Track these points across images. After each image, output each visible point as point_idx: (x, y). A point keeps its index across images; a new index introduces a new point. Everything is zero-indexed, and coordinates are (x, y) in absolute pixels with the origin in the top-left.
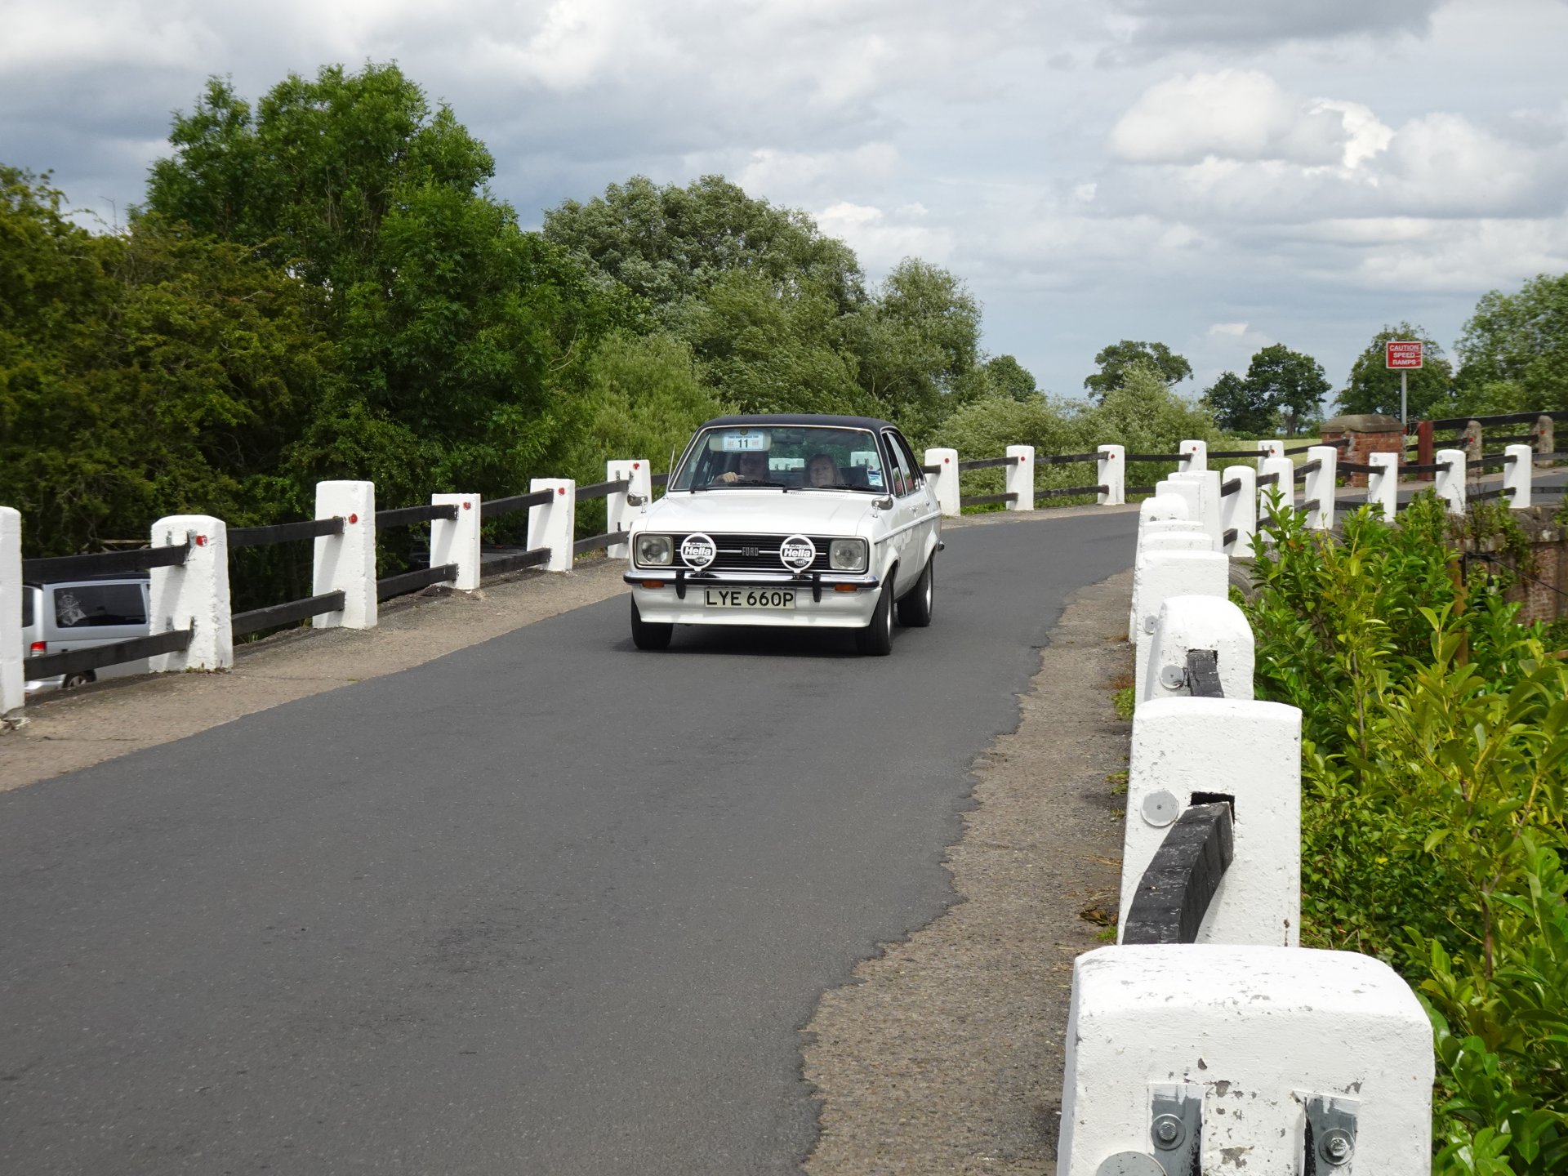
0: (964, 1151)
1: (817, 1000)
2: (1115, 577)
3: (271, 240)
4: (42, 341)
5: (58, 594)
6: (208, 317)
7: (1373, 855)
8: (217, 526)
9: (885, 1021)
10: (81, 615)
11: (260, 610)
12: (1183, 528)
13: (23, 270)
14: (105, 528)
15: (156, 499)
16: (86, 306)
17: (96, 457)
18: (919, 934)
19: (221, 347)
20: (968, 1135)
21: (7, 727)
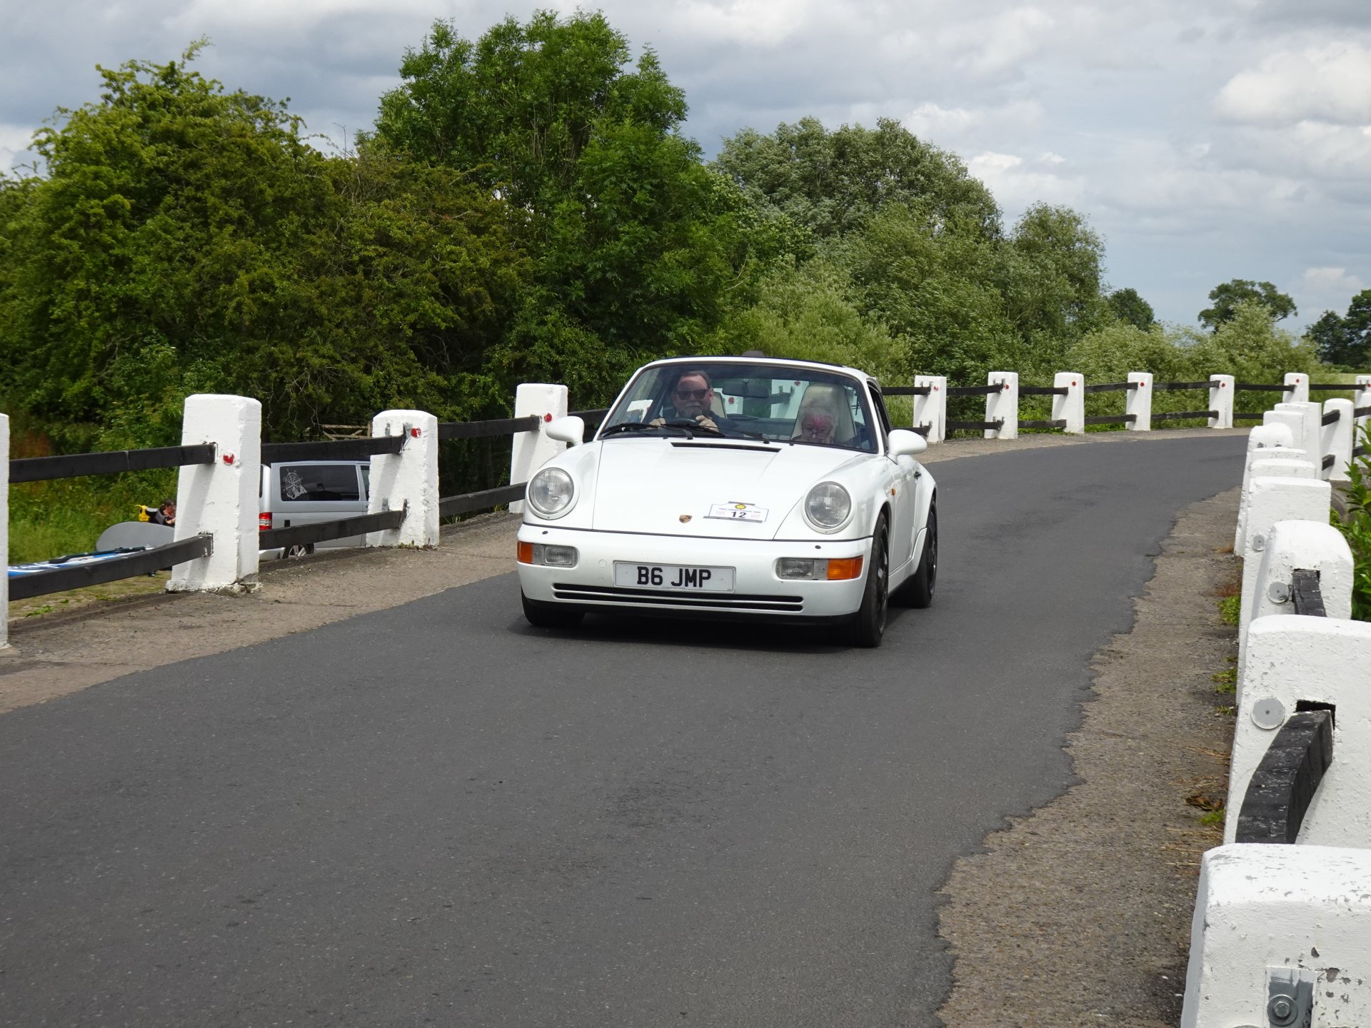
0: (1080, 1007)
1: (951, 866)
2: (1222, 494)
3: (479, 166)
4: (278, 248)
5: (283, 472)
6: (423, 232)
8: (430, 419)
9: (1011, 887)
10: (303, 491)
11: (464, 495)
12: (1287, 455)
13: (263, 186)
14: (326, 415)
15: (372, 390)
16: (317, 219)
17: (321, 352)
18: (1042, 810)
19: (433, 259)
20: (1084, 992)
21: (244, 590)
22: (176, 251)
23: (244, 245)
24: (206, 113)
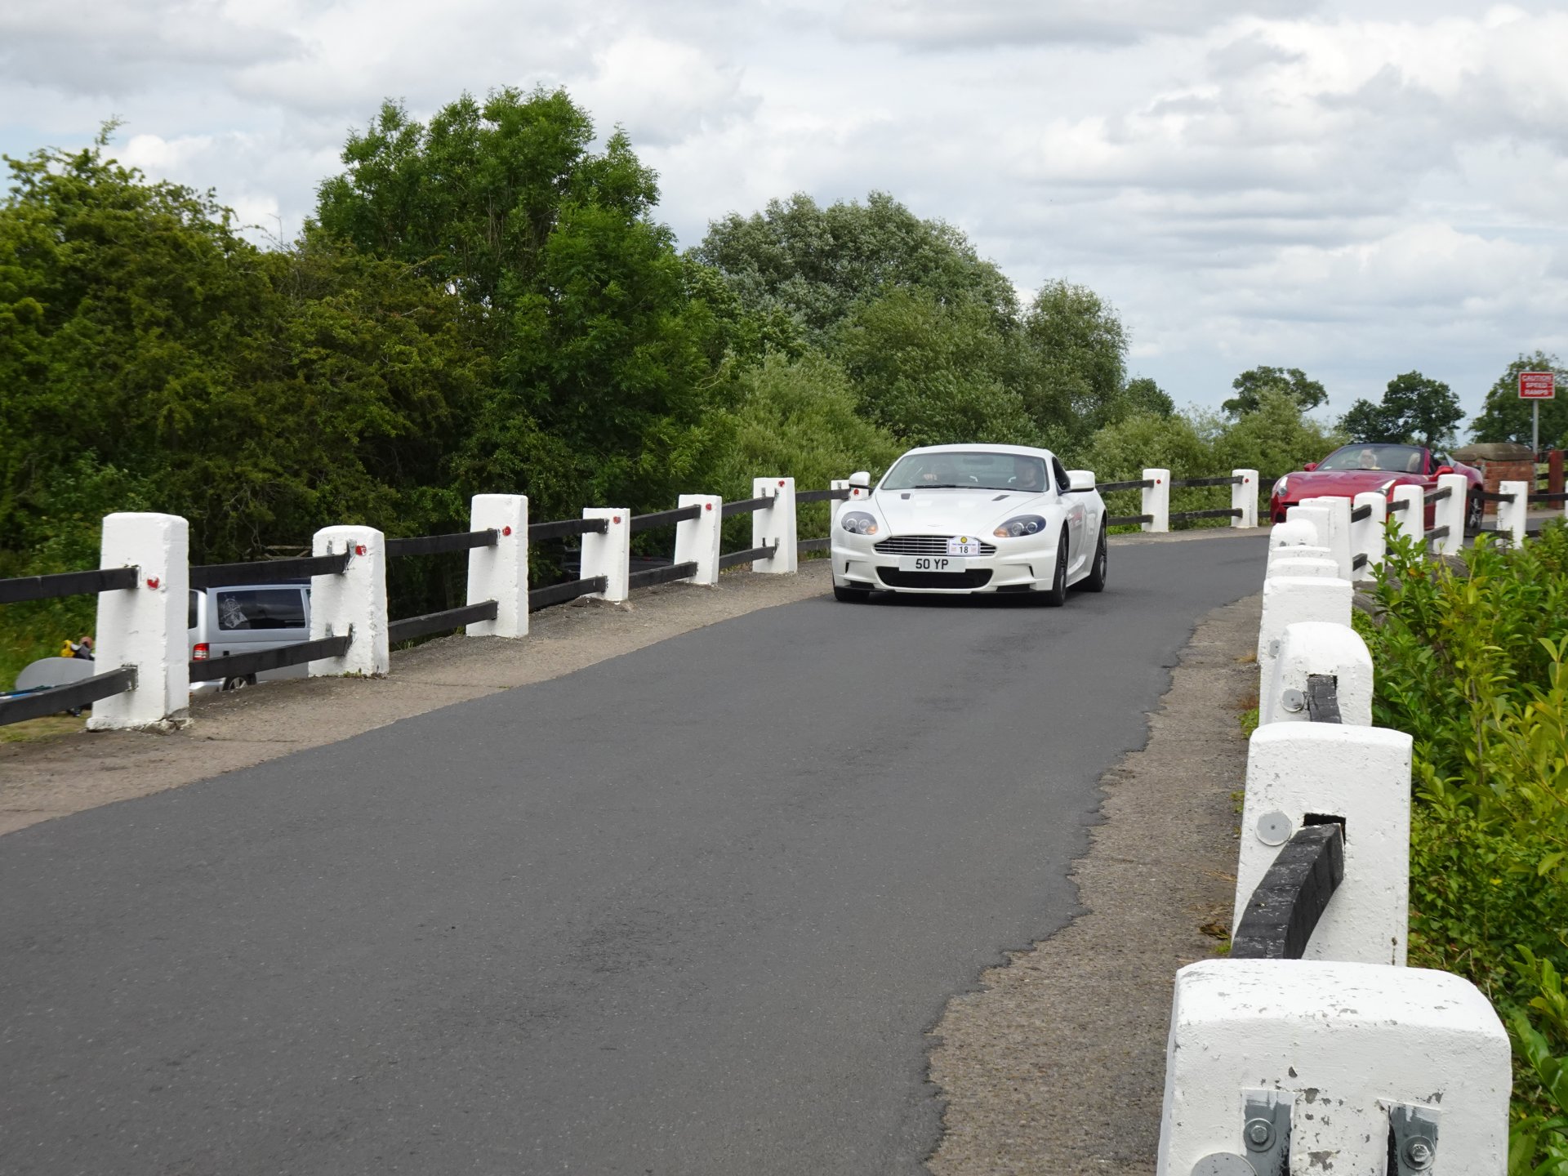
0: (1081, 1152)
1: (944, 1005)
2: (1246, 599)
3: (431, 258)
4: (209, 352)
5: (221, 597)
6: (370, 331)
7: (1489, 876)
8: (376, 536)
9: (1009, 1027)
10: (243, 618)
11: (415, 619)
12: (1311, 554)
13: (192, 284)
14: (269, 534)
16: (253, 319)
17: (262, 465)
18: (1043, 944)
19: (382, 361)
20: (1085, 1137)
21: (171, 730)
22: (96, 357)
23: (172, 348)
24: (126, 205)
